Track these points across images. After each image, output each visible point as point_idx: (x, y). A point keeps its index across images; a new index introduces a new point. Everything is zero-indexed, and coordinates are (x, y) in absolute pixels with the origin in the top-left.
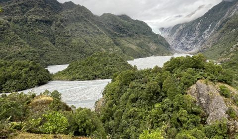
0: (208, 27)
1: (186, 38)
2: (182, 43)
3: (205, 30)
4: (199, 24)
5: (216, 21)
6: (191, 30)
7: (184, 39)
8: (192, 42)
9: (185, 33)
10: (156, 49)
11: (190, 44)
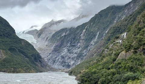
0: (95, 36)
1: (69, 50)
2: (63, 57)
3: (92, 39)
4: (84, 31)
5: (104, 28)
6: (74, 39)
7: (66, 50)
8: (75, 55)
9: (68, 42)
10: (4, 60)
11: (73, 59)
